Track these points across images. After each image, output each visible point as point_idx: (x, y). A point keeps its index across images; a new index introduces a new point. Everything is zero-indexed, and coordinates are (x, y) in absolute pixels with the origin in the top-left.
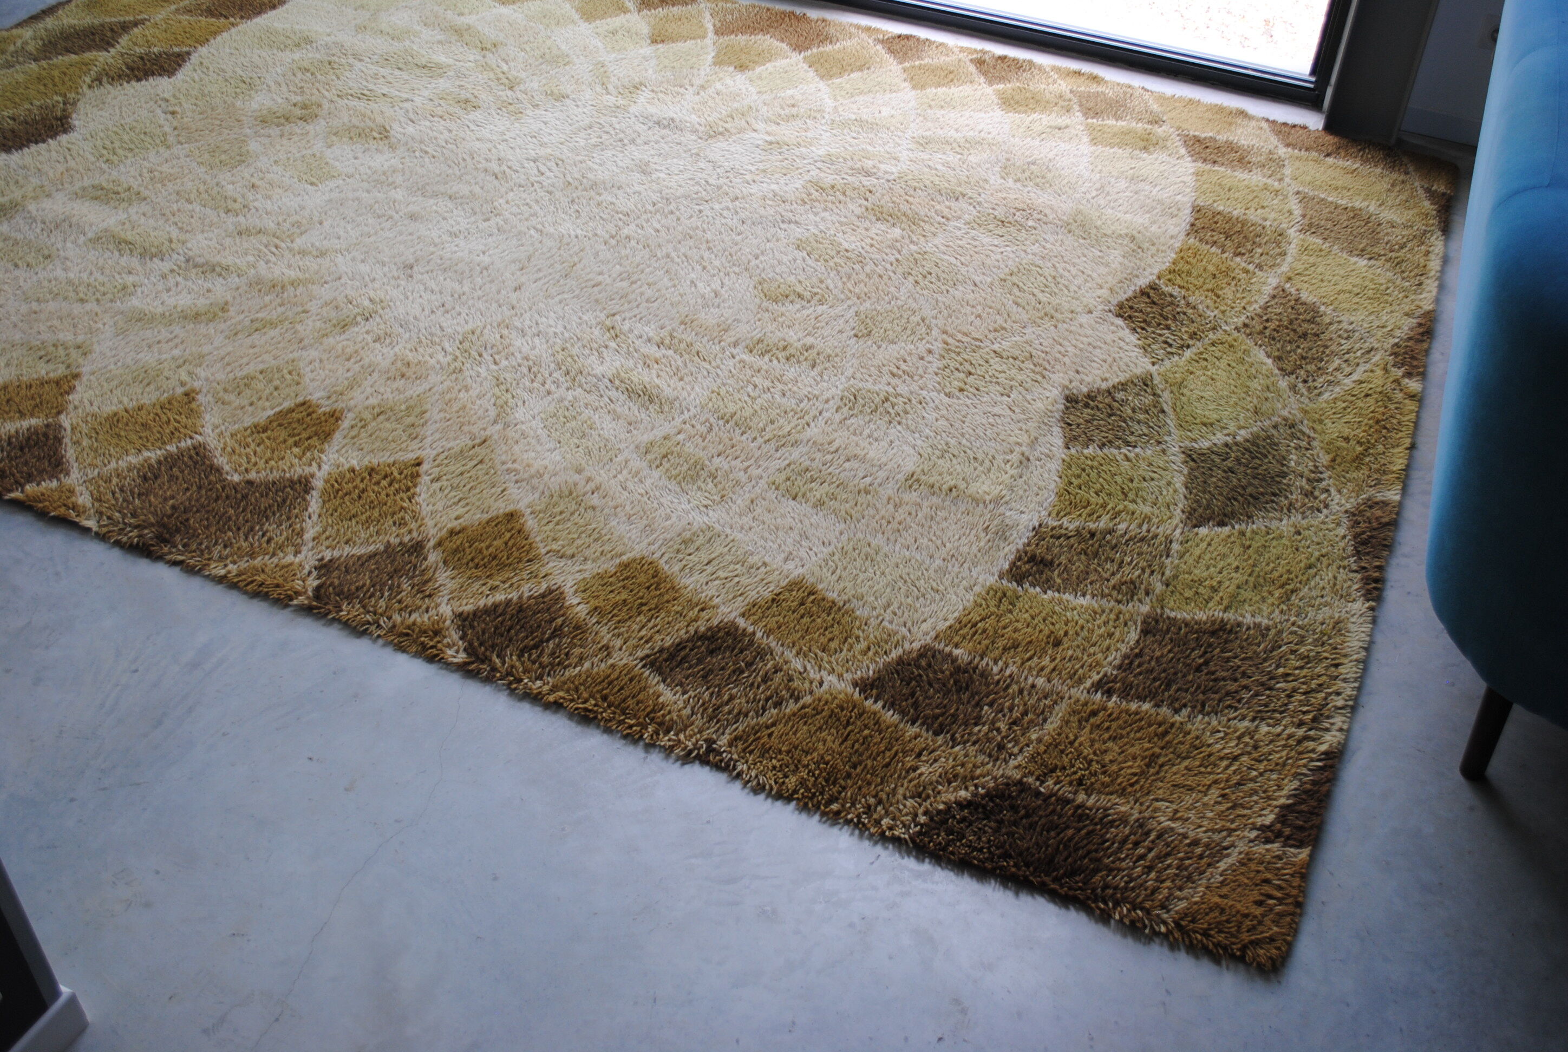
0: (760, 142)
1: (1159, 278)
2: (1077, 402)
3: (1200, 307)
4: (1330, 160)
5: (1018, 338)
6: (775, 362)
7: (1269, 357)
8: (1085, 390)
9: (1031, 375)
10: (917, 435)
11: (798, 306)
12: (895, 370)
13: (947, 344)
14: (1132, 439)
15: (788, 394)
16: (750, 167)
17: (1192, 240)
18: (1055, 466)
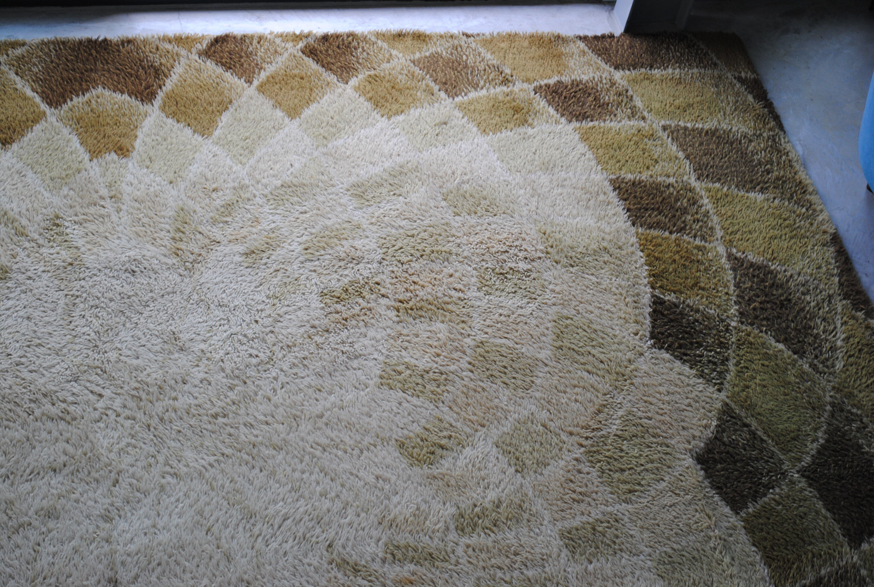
0: (237, 259)
1: (653, 287)
2: (708, 462)
3: (701, 308)
4: (657, 73)
5: (620, 413)
6: (492, 535)
7: (778, 341)
8: (702, 445)
9: (659, 448)
10: (642, 557)
11: (450, 459)
12: (574, 496)
13: (582, 446)
14: (765, 480)
15: (528, 564)
16: (257, 297)
17: (640, 230)
18: (743, 537)
